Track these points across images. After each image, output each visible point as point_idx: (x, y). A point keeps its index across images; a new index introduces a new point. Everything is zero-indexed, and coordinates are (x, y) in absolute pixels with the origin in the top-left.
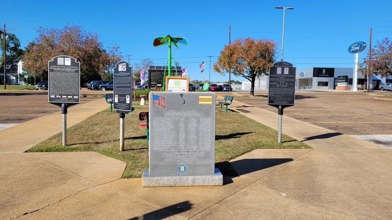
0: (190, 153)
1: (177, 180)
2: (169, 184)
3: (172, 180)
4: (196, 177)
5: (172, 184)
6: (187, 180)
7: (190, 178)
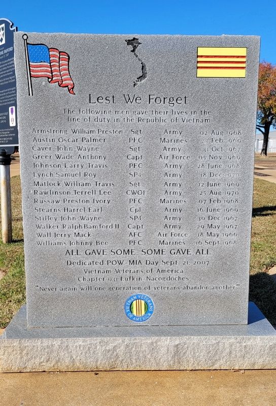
0: (165, 257)
1: (121, 350)
2: (91, 364)
3: (100, 349)
4: (185, 338)
5: (103, 364)
6: (153, 348)
7: (166, 343)
